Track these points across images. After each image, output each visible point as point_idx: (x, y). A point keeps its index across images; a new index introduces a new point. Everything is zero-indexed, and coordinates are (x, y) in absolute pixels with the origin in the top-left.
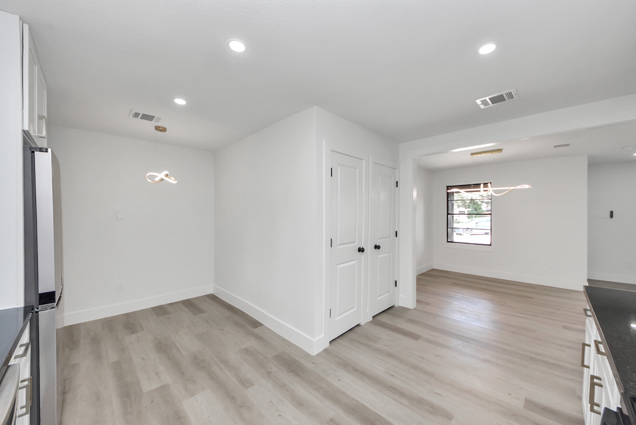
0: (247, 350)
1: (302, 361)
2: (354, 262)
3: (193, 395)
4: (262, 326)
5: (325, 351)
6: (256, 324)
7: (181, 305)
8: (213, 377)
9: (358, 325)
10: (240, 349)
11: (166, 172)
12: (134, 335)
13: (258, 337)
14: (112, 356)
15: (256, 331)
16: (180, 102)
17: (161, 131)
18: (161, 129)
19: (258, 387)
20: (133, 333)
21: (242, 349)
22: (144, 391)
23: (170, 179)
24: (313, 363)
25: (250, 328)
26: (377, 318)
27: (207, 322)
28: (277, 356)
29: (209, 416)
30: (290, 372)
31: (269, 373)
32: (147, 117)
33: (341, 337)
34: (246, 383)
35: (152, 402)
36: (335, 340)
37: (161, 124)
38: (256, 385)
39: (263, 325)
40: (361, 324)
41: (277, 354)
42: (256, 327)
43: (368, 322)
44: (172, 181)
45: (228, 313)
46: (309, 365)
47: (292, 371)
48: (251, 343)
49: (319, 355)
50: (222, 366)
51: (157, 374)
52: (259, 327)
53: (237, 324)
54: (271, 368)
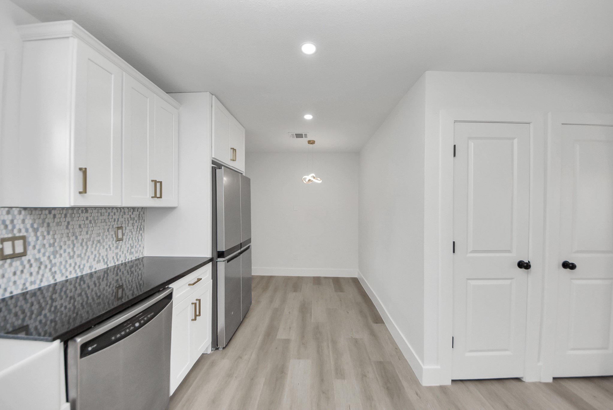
0: (357, 341)
1: (405, 384)
2: (508, 282)
3: (299, 358)
4: (382, 324)
5: (443, 389)
6: (378, 319)
7: (331, 281)
8: (319, 351)
9: (518, 379)
10: (352, 337)
11: (313, 175)
12: (294, 293)
13: (373, 334)
14: (277, 304)
15: (376, 327)
16: (308, 117)
17: (311, 144)
18: (311, 142)
19: (347, 383)
20: (295, 291)
21: (353, 338)
22: (277, 337)
23: (317, 179)
24: (417, 394)
25: (370, 321)
26: (563, 383)
27: (341, 301)
28: (381, 363)
29: (299, 384)
30: (385, 388)
31: (364, 376)
32: (299, 136)
33: (477, 383)
34: (340, 373)
35: (276, 348)
36: (465, 382)
37: (310, 138)
38: (346, 380)
39: (384, 323)
40: (524, 380)
41: (382, 360)
42: (377, 323)
43: (540, 383)
44: (319, 181)
45: (359, 299)
46: (410, 393)
47: (388, 389)
48: (364, 336)
49: (430, 389)
50: (330, 346)
51: (290, 328)
52: (379, 323)
53: (361, 312)
54: (368, 372)
